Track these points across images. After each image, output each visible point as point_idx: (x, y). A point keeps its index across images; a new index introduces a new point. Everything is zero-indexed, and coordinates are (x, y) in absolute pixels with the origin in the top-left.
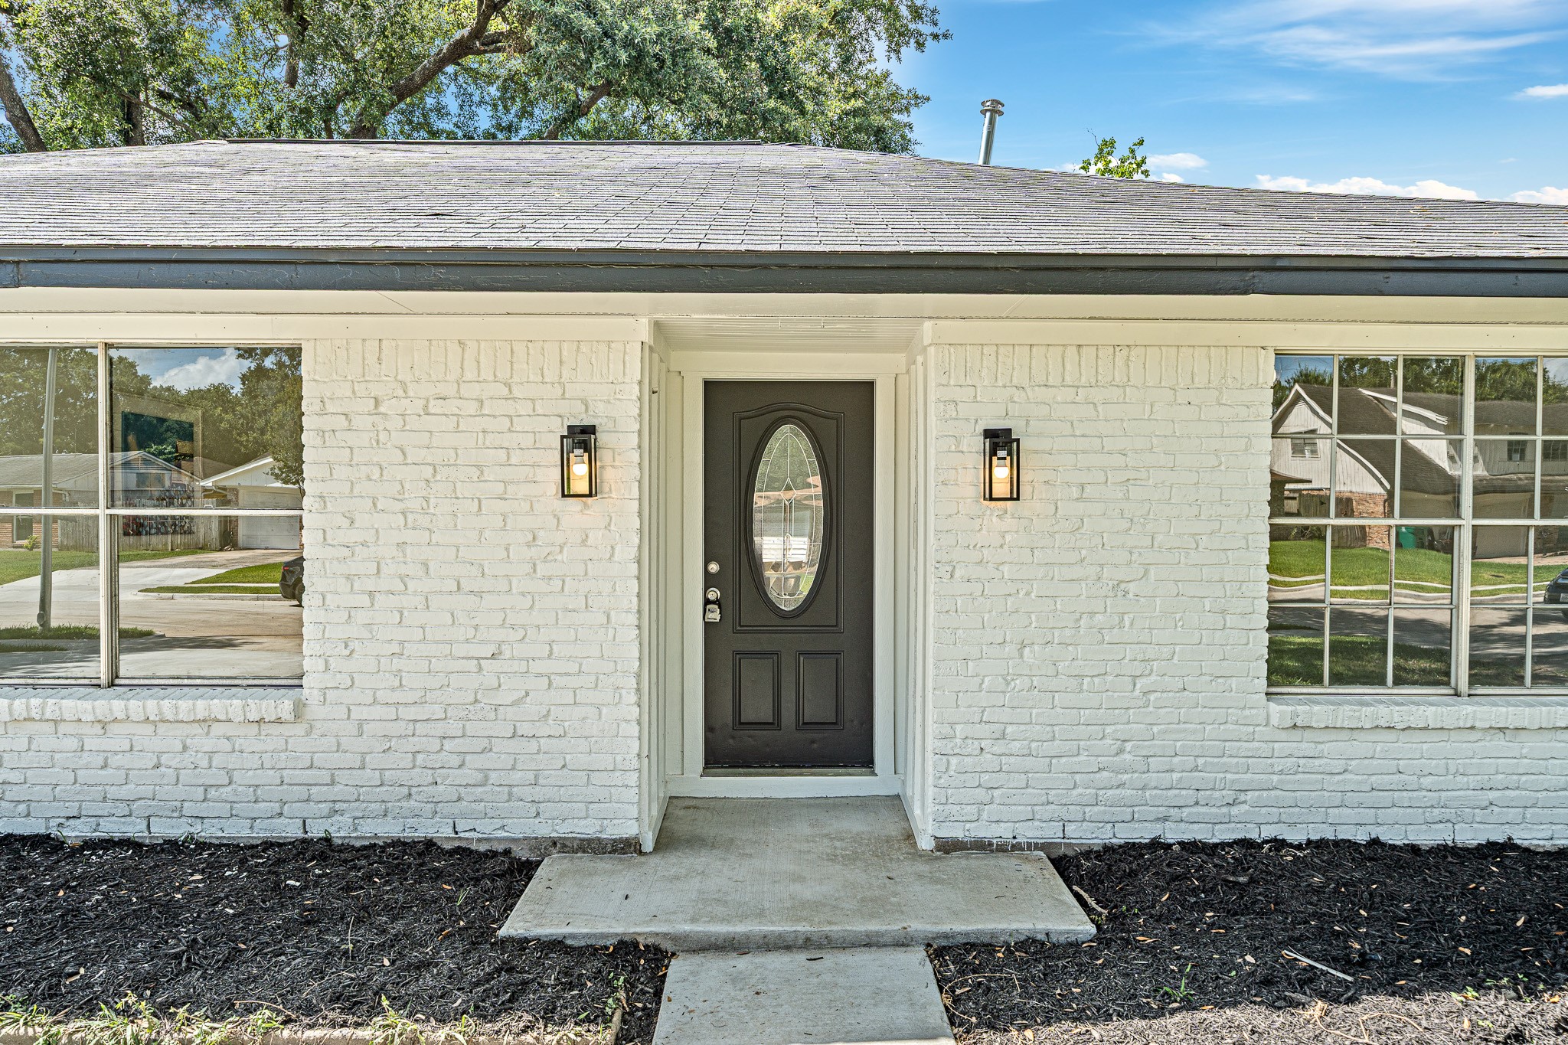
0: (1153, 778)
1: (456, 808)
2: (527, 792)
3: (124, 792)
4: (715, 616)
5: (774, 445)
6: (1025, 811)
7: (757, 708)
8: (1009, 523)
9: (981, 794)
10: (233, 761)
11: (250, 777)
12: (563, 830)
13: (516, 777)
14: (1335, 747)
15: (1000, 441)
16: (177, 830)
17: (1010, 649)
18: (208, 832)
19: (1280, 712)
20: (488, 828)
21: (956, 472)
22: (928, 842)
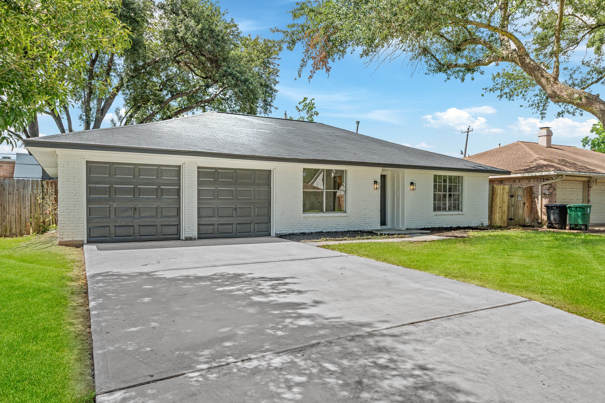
0: (424, 221)
10: (341, 222)
11: (343, 223)
13: (369, 223)
14: (438, 217)
17: (413, 207)
18: (338, 230)
19: (435, 213)
20: (366, 229)
21: (408, 187)
22: (405, 229)
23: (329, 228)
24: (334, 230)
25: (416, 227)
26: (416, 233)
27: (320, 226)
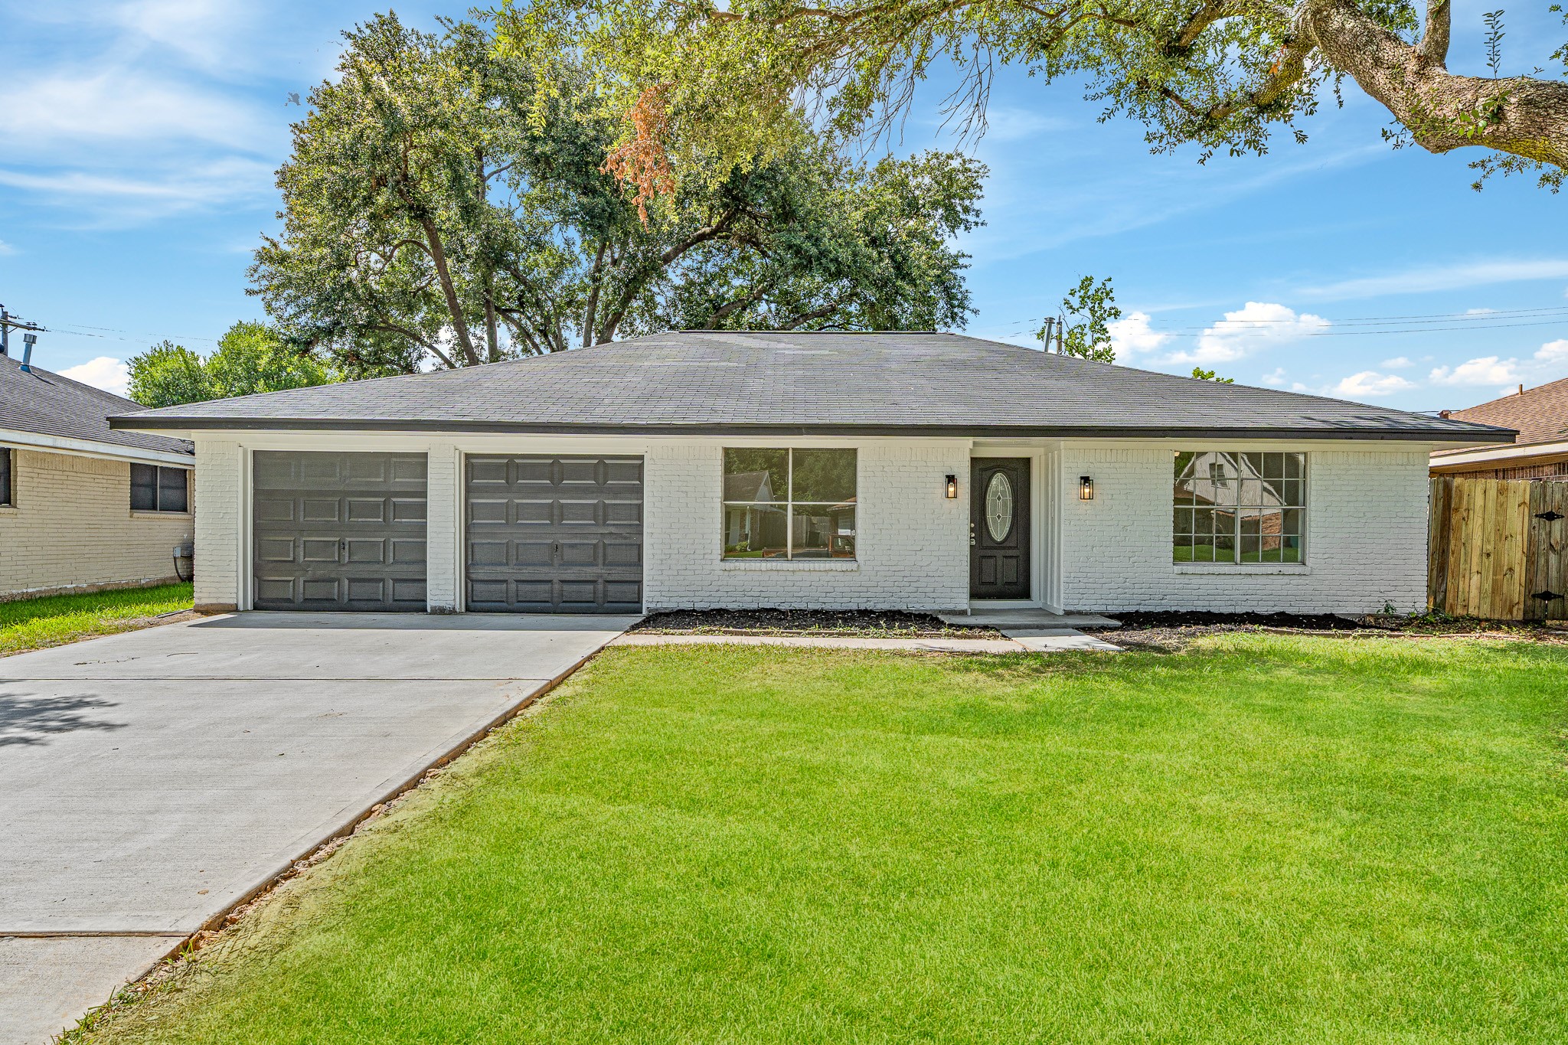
0: (1136, 591)
1: (907, 600)
2: (932, 595)
3: (800, 594)
4: (974, 543)
5: (994, 482)
6: (1094, 602)
7: (988, 577)
8: (1088, 507)
9: (1080, 596)
10: (835, 584)
11: (841, 590)
12: (943, 607)
13: (927, 590)
14: (1196, 580)
15: (1086, 480)
16: (818, 607)
17: (1089, 548)
18: (827, 607)
19: (1177, 569)
20: (918, 606)
21: (1070, 490)
22: (1061, 613)
23: (799, 600)
24: (812, 606)
25: (1103, 608)
26: (1066, 626)
27: (772, 594)
